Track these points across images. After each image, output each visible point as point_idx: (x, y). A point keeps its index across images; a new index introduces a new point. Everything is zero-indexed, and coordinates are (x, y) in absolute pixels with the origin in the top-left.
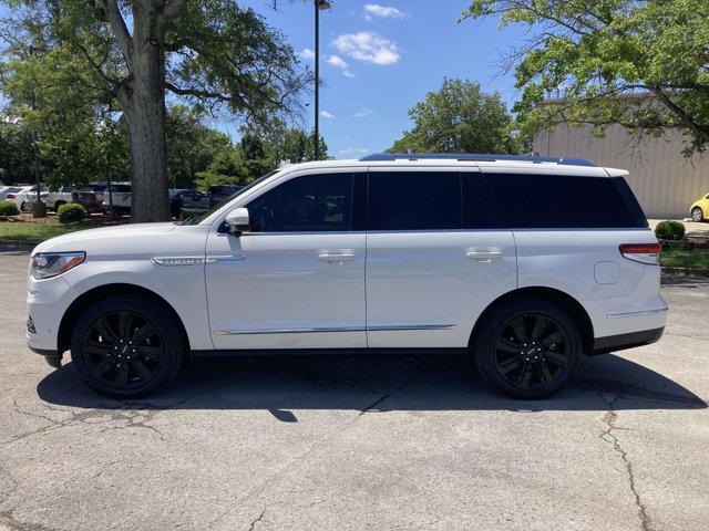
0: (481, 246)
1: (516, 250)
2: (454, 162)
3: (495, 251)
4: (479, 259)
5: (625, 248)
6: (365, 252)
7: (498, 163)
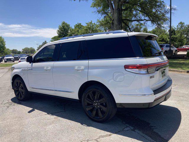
0: (79, 66)
1: (88, 67)
2: (82, 37)
3: (82, 68)
4: (78, 70)
5: (126, 67)
6: (53, 67)
7: (94, 36)
